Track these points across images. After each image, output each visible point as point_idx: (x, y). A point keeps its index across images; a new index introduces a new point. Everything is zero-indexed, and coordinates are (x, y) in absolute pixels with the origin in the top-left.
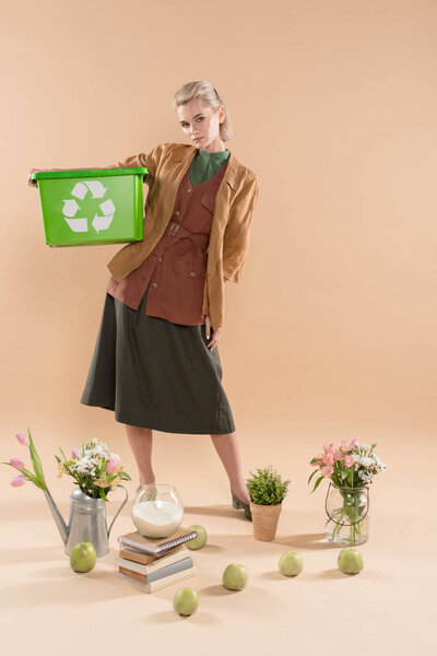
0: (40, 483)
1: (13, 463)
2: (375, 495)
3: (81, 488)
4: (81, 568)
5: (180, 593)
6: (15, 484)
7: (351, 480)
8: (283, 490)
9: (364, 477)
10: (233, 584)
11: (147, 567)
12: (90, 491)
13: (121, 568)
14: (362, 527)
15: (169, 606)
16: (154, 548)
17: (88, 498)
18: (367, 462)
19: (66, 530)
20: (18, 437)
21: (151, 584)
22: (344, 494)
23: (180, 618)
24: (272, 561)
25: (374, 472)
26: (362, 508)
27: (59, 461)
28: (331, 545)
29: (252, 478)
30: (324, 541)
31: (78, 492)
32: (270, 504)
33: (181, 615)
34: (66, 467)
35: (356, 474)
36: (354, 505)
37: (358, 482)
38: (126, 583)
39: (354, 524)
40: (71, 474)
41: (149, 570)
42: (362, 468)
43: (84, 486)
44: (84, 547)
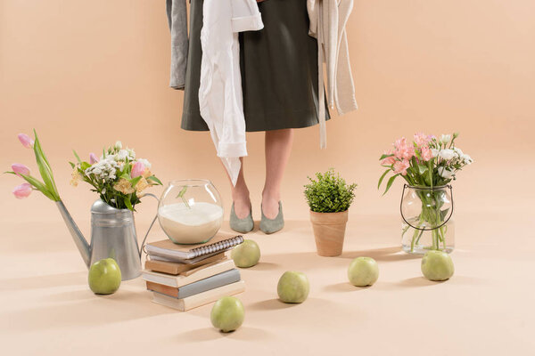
0: (51, 193)
1: (16, 171)
2: (460, 195)
3: (102, 197)
4: (103, 288)
5: (218, 303)
6: (18, 194)
7: (430, 178)
8: (349, 196)
9: (445, 174)
10: (290, 296)
11: (178, 278)
12: (113, 200)
13: (149, 284)
14: (446, 232)
15: (207, 323)
16: (187, 254)
17: (111, 208)
18: (447, 154)
19: (88, 250)
20: (20, 138)
21: (185, 299)
22: (422, 194)
23: (219, 334)
24: (339, 273)
25: (457, 166)
26: (444, 213)
27: (73, 166)
28: (410, 256)
29: (311, 184)
30: (402, 253)
31: (99, 203)
32: (334, 211)
33: (222, 331)
34: (81, 172)
35: (436, 172)
36: (435, 207)
37: (439, 181)
38: (157, 302)
39: (436, 228)
40: (88, 180)
41: (181, 282)
42: (443, 163)
43: (104, 193)
44: (106, 264)
